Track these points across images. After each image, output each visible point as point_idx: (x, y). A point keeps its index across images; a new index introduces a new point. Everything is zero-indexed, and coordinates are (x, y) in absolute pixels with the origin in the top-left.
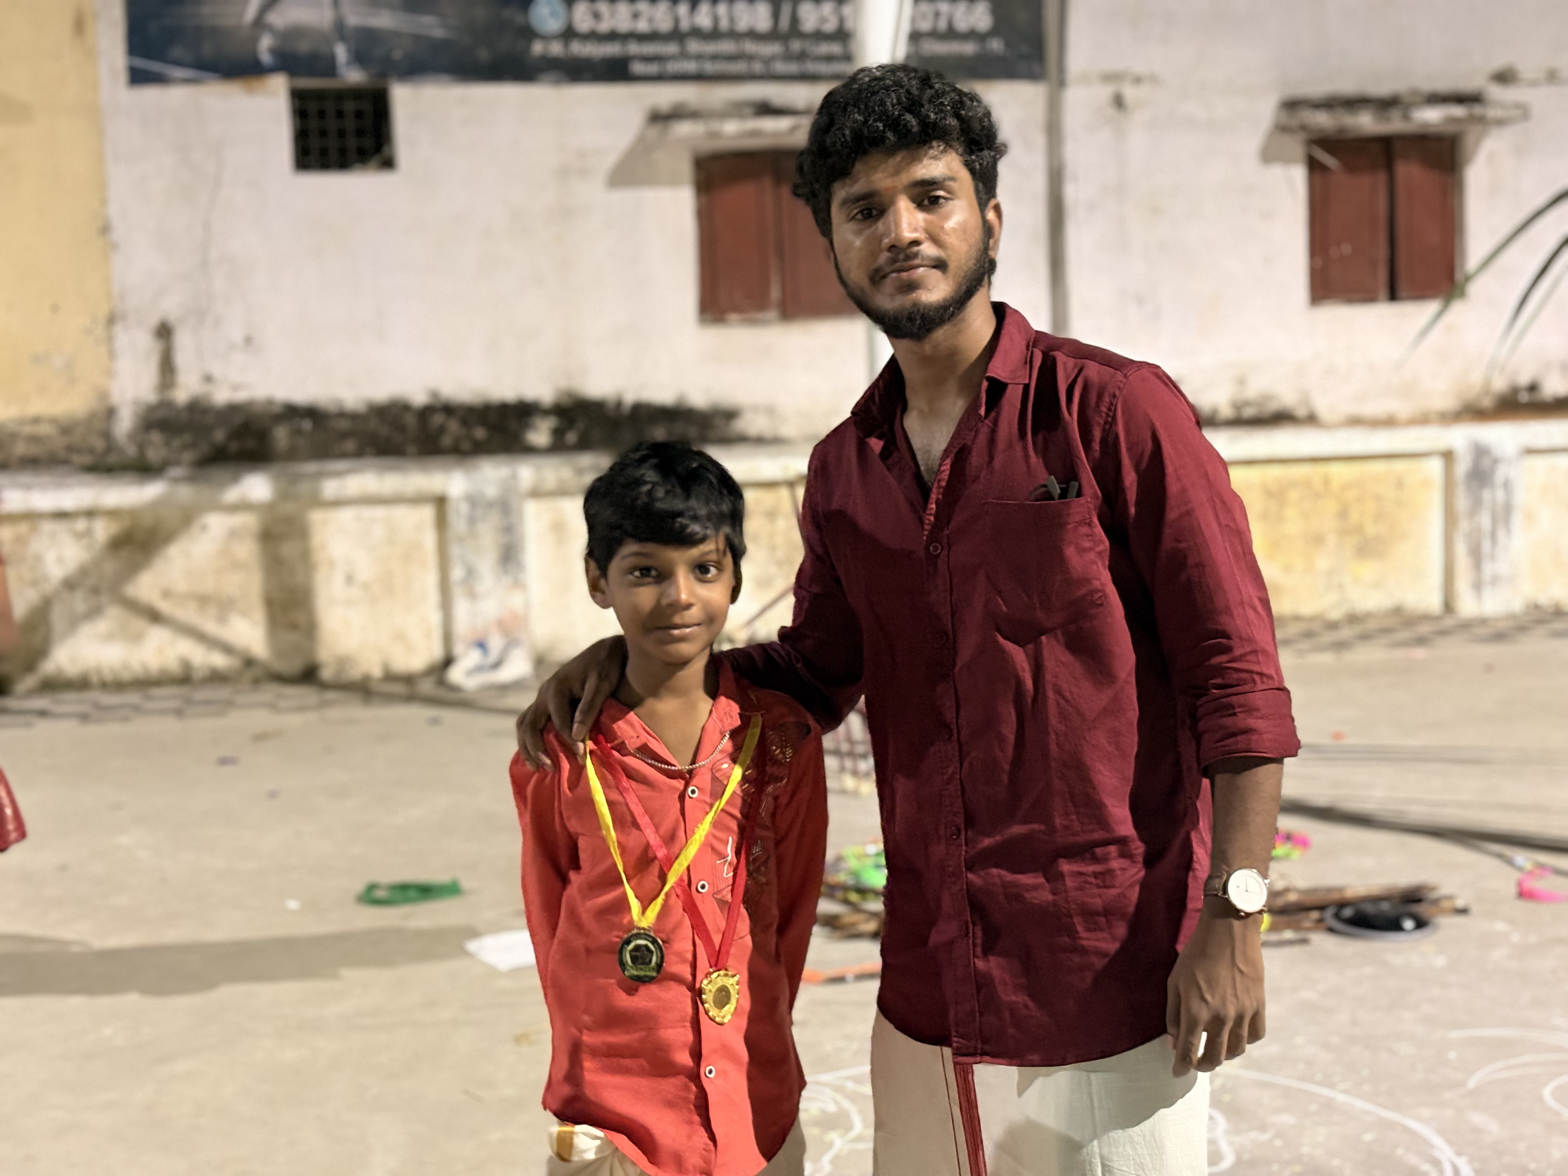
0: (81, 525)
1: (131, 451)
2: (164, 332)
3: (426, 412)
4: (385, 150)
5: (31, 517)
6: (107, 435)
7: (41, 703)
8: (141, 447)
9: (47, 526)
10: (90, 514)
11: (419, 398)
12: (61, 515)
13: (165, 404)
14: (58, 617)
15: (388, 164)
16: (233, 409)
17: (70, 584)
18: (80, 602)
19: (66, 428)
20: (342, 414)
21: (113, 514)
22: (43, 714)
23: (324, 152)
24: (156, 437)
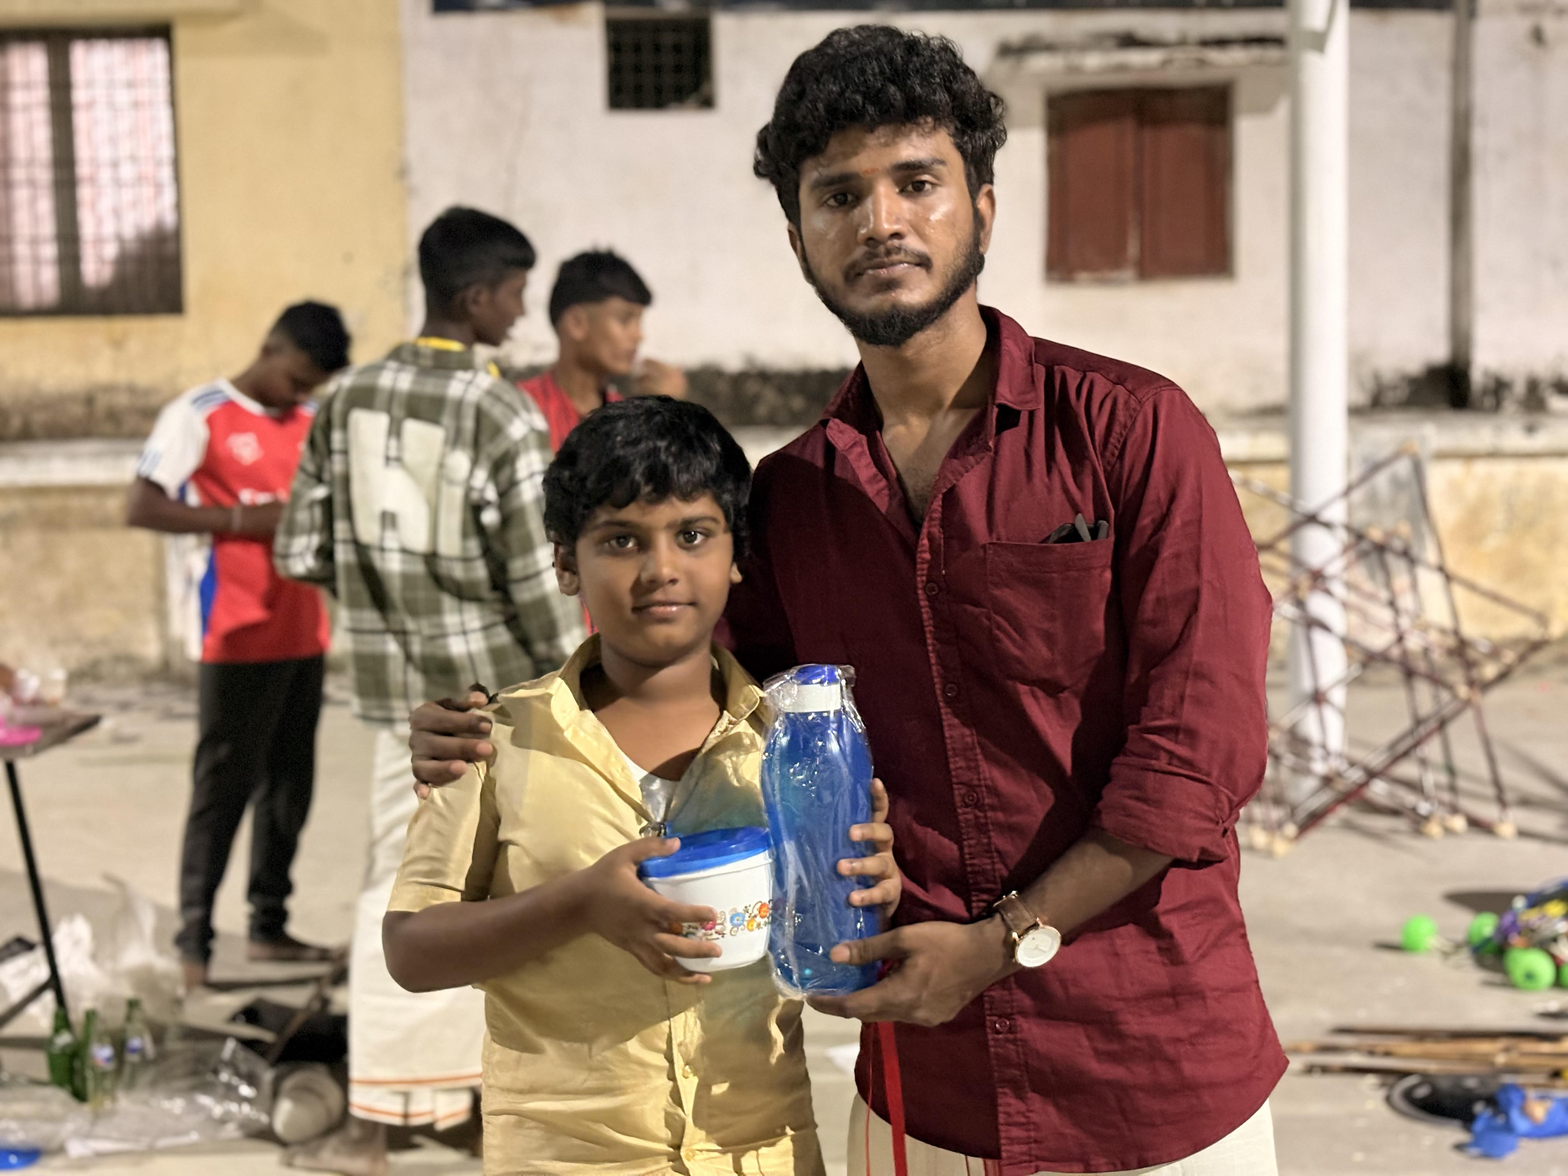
3: (739, 379)
4: (704, 88)
11: (733, 363)
15: (707, 103)
23: (638, 89)
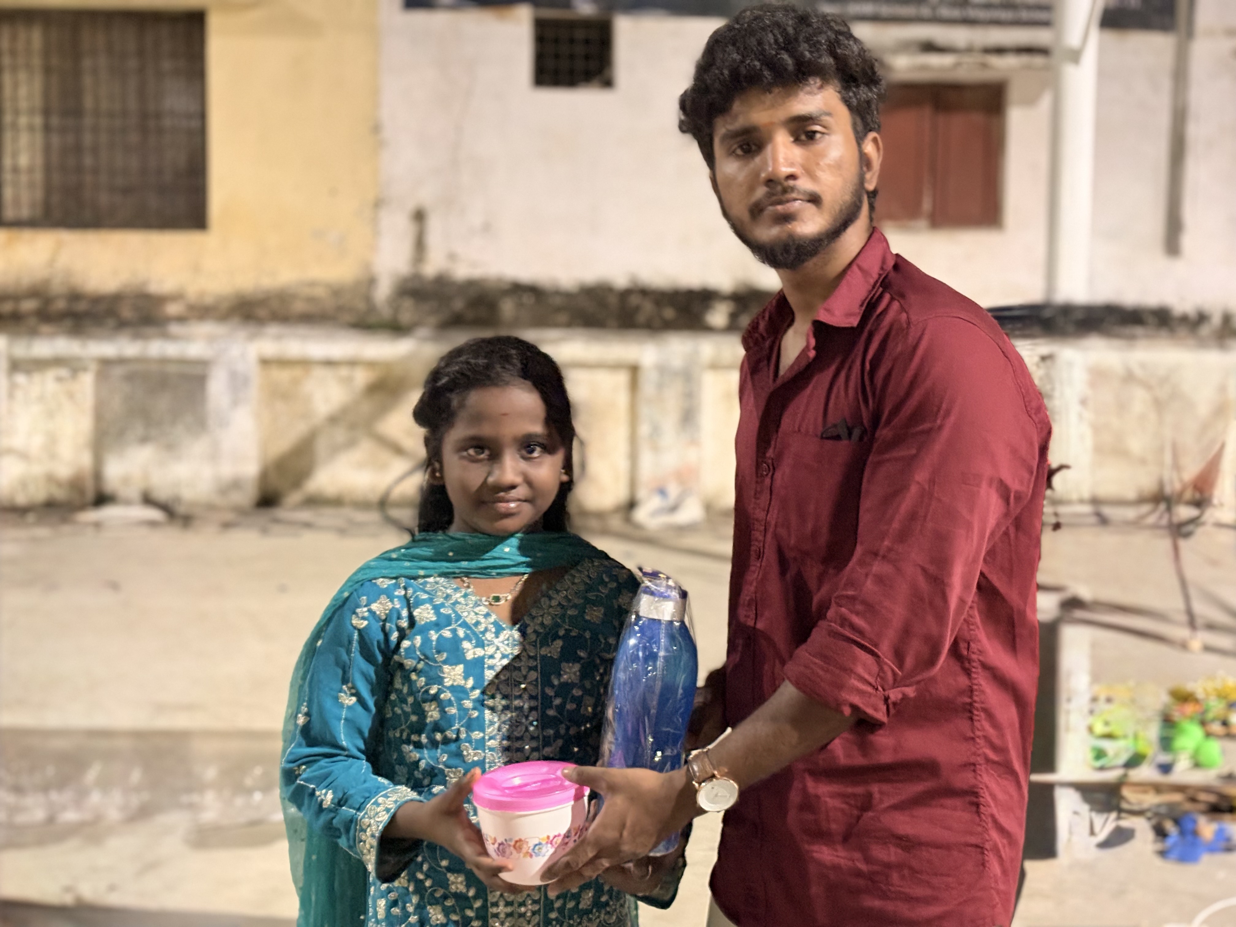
0: (344, 372)
1: (386, 313)
2: (419, 216)
3: (626, 294)
4: (606, 72)
5: (305, 363)
6: (368, 299)
7: (305, 515)
8: (396, 310)
9: (319, 372)
10: (352, 363)
11: (621, 281)
12: (329, 363)
13: (417, 277)
14: (321, 446)
15: (608, 83)
16: (470, 283)
17: (333, 420)
18: (340, 435)
19: (337, 292)
20: (558, 293)
21: (371, 364)
22: (308, 525)
23: (556, 72)
24: (408, 303)
